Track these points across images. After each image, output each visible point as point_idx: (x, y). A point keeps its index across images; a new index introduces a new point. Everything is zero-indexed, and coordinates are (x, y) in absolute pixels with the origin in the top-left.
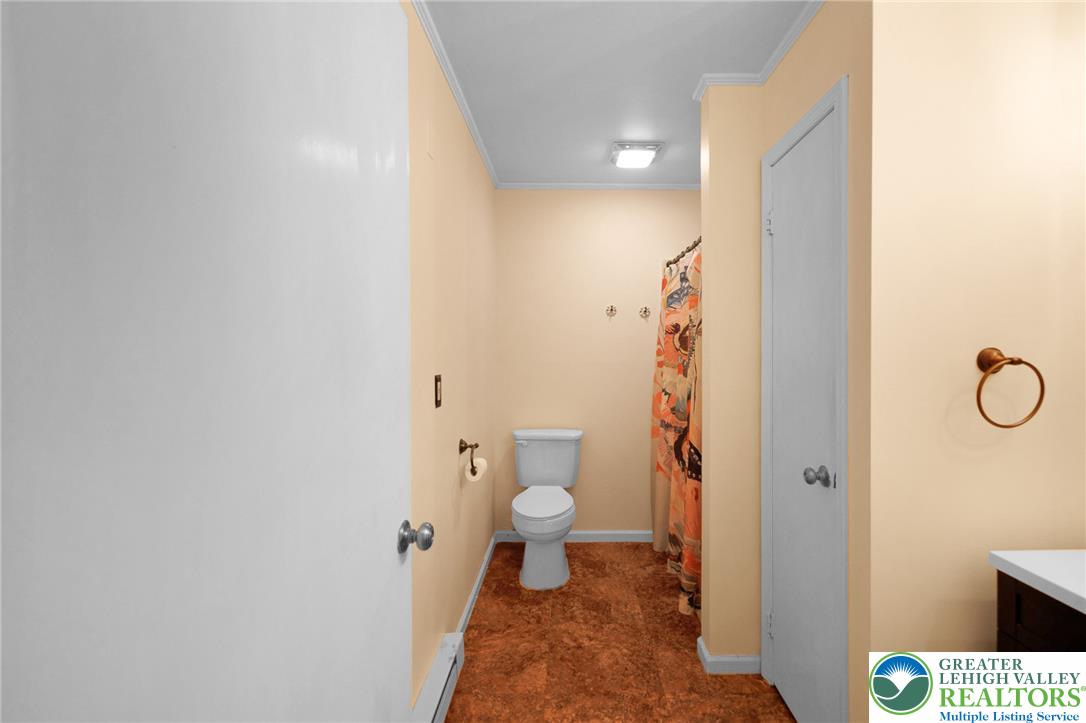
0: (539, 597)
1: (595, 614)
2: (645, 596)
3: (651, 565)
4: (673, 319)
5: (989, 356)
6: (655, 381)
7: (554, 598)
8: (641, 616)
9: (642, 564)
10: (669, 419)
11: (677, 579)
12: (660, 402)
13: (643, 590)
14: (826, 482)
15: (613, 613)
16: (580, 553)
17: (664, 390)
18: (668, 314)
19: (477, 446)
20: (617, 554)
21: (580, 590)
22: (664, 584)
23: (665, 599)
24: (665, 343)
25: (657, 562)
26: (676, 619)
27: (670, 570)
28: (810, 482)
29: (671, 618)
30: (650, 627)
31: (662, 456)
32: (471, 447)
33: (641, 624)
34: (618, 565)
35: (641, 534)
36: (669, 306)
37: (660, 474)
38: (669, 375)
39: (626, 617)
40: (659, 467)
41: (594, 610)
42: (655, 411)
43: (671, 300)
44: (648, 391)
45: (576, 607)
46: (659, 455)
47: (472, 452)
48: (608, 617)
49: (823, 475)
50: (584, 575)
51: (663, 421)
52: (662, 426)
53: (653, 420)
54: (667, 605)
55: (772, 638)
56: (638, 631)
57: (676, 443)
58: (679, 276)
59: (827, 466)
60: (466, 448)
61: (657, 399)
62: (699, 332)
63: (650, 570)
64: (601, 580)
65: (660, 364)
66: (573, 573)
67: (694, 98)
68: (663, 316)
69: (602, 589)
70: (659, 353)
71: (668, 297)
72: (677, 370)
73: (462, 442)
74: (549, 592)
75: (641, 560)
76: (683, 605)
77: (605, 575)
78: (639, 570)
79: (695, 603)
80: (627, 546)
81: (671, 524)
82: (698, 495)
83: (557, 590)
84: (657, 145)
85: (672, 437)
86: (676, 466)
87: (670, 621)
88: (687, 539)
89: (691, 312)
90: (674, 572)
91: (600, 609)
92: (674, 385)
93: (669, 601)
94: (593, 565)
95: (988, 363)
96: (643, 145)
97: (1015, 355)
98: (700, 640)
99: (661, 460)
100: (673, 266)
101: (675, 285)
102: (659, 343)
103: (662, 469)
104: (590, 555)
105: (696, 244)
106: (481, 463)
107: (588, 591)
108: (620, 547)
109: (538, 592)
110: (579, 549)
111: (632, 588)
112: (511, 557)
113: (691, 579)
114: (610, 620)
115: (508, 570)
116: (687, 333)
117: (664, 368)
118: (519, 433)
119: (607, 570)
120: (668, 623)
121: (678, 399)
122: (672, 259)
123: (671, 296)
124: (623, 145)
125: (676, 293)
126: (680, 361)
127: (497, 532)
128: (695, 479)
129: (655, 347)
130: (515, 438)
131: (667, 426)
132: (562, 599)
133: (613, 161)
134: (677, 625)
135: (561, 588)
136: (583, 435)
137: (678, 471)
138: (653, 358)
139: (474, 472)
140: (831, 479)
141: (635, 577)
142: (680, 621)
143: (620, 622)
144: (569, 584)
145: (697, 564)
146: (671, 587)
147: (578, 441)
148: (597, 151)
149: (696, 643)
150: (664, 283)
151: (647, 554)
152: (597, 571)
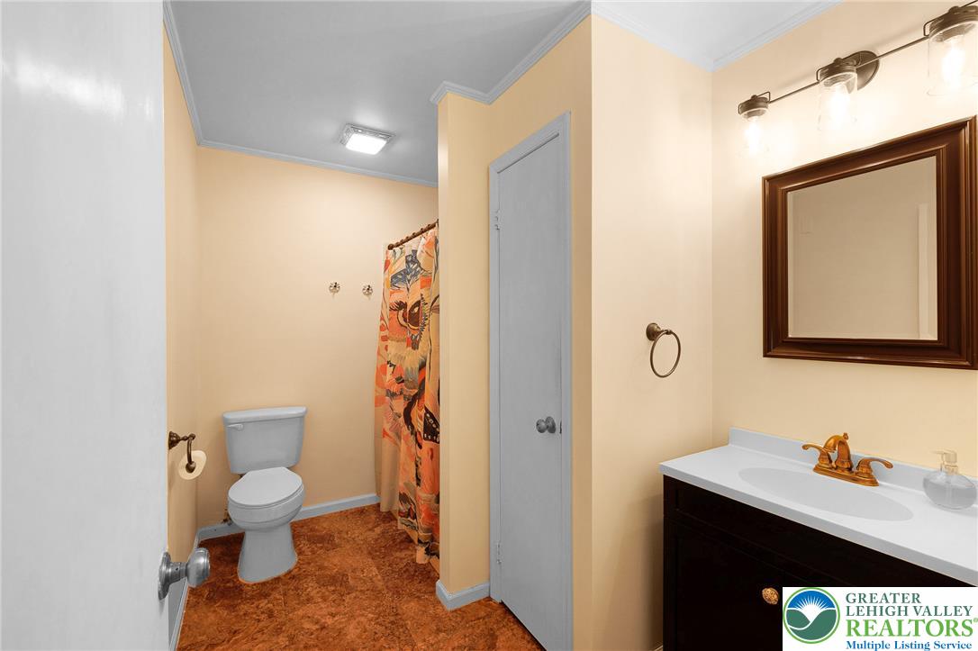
0: (264, 589)
1: (333, 588)
2: (379, 556)
3: (378, 525)
4: (398, 297)
5: (653, 328)
6: (379, 353)
7: (283, 585)
8: (379, 577)
9: (370, 526)
10: (395, 388)
11: (405, 532)
12: (385, 373)
13: (376, 551)
14: (552, 429)
15: (351, 582)
16: (305, 530)
17: (388, 363)
18: (391, 293)
19: (193, 437)
20: (344, 523)
21: (311, 568)
22: (394, 540)
23: (398, 554)
24: (389, 320)
25: (384, 522)
26: (412, 570)
27: (401, 527)
28: (541, 431)
29: (407, 570)
30: (390, 584)
31: (388, 422)
32: (184, 439)
33: (380, 585)
34: (347, 533)
35: (366, 498)
36: (393, 285)
37: (386, 440)
38: (395, 349)
39: (365, 582)
40: (385, 433)
41: (331, 585)
42: (379, 382)
43: (396, 280)
44: (370, 363)
45: (312, 588)
46: (385, 421)
47: (189, 445)
48: (347, 588)
49: (550, 424)
50: (313, 552)
51: (388, 391)
52: (387, 395)
53: (376, 391)
54: (401, 559)
55: (500, 563)
56: (380, 592)
57: (405, 409)
58: (404, 258)
59: (552, 416)
60: (178, 441)
61: (381, 371)
62: (436, 309)
63: (378, 530)
64: (332, 553)
65: (384, 339)
66: (300, 553)
67: (431, 100)
68: (387, 294)
69: (335, 561)
70: (382, 328)
71: (392, 278)
72: (406, 344)
73: (171, 435)
74: (278, 579)
75: (368, 523)
76: (420, 556)
77: (335, 546)
78: (369, 533)
79: (432, 551)
80: (352, 513)
81: (401, 484)
82: (434, 455)
83: (285, 576)
84: (387, 136)
85: (400, 405)
86: (405, 431)
87: (407, 573)
88: (423, 494)
89: (423, 291)
90: (404, 527)
91: (338, 582)
92: (402, 358)
93: (402, 554)
94: (322, 539)
95: (652, 334)
96: (375, 132)
97: (669, 328)
98: (438, 583)
99: (387, 427)
100: (397, 249)
101: (400, 265)
102: (382, 319)
103: (388, 435)
104: (317, 530)
105: (431, 227)
106: (199, 456)
107: (321, 568)
108: (345, 515)
109: (264, 584)
110: (302, 527)
111: (365, 552)
112: (222, 553)
113: (428, 530)
114: (350, 590)
115: (220, 569)
116: (416, 310)
117: (389, 342)
118: (230, 416)
119: (337, 541)
120: (405, 576)
121: (407, 369)
122: (394, 243)
123: (394, 277)
124: (356, 128)
125: (399, 273)
126: (409, 335)
127: (200, 530)
128: (431, 440)
129: (378, 323)
130: (226, 422)
131: (393, 395)
132: (294, 583)
133: (343, 142)
134: (414, 575)
135: (290, 572)
136: (306, 412)
137: (407, 435)
138: (375, 334)
139: (190, 469)
140: (557, 427)
141: (365, 540)
142: (416, 571)
143: (359, 589)
144: (298, 566)
145: (434, 516)
146: (402, 542)
147: (301, 418)
148: (329, 129)
149: (434, 586)
150: (387, 264)
151: (373, 516)
152: (326, 545)
